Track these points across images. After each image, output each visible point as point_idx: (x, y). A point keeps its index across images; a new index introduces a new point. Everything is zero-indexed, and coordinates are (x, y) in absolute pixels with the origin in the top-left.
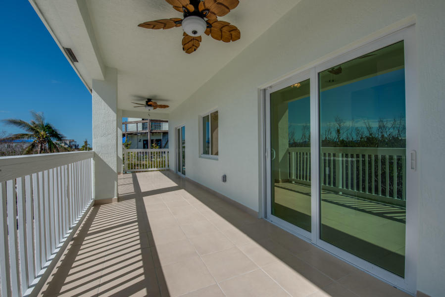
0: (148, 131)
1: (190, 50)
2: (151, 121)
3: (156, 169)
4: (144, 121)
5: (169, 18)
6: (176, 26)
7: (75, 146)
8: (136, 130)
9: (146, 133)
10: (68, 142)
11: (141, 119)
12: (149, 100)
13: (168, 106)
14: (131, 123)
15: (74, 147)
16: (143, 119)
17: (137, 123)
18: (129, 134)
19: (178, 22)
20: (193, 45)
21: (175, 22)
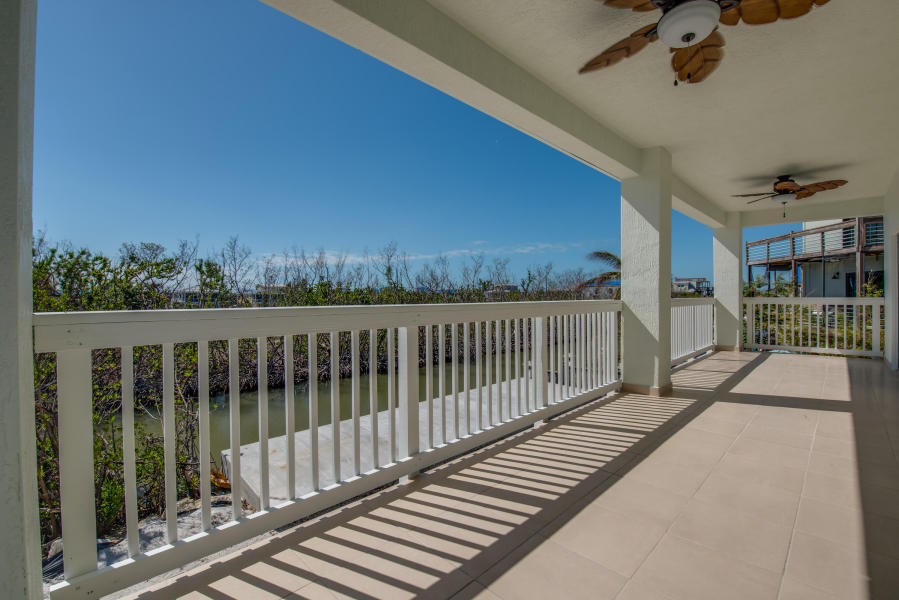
0: (854, 249)
1: (700, 72)
2: (866, 220)
3: (836, 351)
4: (847, 225)
5: (628, 35)
6: (651, 41)
7: (708, 290)
8: (820, 249)
9: (848, 255)
10: (694, 284)
11: (840, 221)
12: (783, 178)
13: (843, 182)
14: (807, 233)
15: (705, 293)
16: (844, 220)
17: (822, 231)
18: (800, 260)
19: (651, 33)
20: (706, 60)
21: (646, 35)
